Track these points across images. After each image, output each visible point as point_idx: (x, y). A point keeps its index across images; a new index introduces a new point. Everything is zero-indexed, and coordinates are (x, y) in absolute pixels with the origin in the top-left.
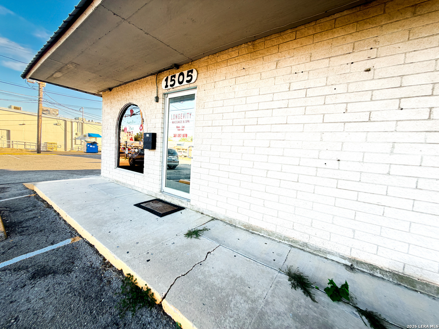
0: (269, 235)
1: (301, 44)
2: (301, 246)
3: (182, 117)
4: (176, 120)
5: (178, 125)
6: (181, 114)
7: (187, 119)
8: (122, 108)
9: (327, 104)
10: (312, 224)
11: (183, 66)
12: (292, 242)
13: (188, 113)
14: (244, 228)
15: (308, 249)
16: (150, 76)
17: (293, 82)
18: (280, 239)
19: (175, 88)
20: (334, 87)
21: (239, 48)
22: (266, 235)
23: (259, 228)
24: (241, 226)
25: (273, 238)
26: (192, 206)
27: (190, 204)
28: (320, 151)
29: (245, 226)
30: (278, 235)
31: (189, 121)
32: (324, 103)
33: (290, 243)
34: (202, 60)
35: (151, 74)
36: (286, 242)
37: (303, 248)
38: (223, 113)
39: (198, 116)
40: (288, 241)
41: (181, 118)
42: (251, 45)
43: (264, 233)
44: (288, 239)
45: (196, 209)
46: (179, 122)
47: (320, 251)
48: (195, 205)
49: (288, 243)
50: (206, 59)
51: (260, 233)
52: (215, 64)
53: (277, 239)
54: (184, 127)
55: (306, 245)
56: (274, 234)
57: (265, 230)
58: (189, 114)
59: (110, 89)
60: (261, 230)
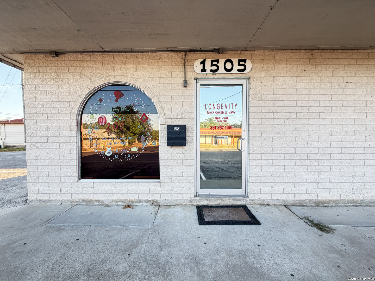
0: (336, 204)
1: (348, 63)
2: (359, 203)
3: (224, 107)
4: (214, 110)
5: (218, 116)
6: (222, 104)
7: (231, 110)
8: (95, 88)
9: (368, 106)
10: (365, 186)
11: (227, 52)
12: (353, 203)
13: (232, 104)
14: (315, 205)
15: (364, 204)
16: (168, 53)
17: (345, 88)
18: (345, 204)
19: (216, 74)
20: (371, 95)
21: (298, 52)
22: (334, 204)
23: (328, 201)
24: (312, 204)
25: (340, 205)
26: (253, 200)
27: (250, 200)
28: (366, 137)
29: (315, 203)
30: (343, 201)
31: (234, 112)
32: (366, 105)
33: (352, 204)
34: (256, 52)
35: (172, 50)
36: (350, 205)
37: (361, 205)
38: (285, 107)
39: (255, 108)
40: (351, 203)
41: (222, 109)
42: (309, 53)
43: (332, 203)
44: (350, 202)
45: (259, 202)
46: (218, 113)
47: (371, 203)
48: (256, 199)
49: (351, 205)
50: (261, 52)
51: (329, 204)
52: (273, 60)
53: (343, 205)
54: (227, 118)
55: (362, 201)
56: (340, 201)
57: (332, 201)
58: (234, 105)
59: (57, 54)
60: (329, 202)
